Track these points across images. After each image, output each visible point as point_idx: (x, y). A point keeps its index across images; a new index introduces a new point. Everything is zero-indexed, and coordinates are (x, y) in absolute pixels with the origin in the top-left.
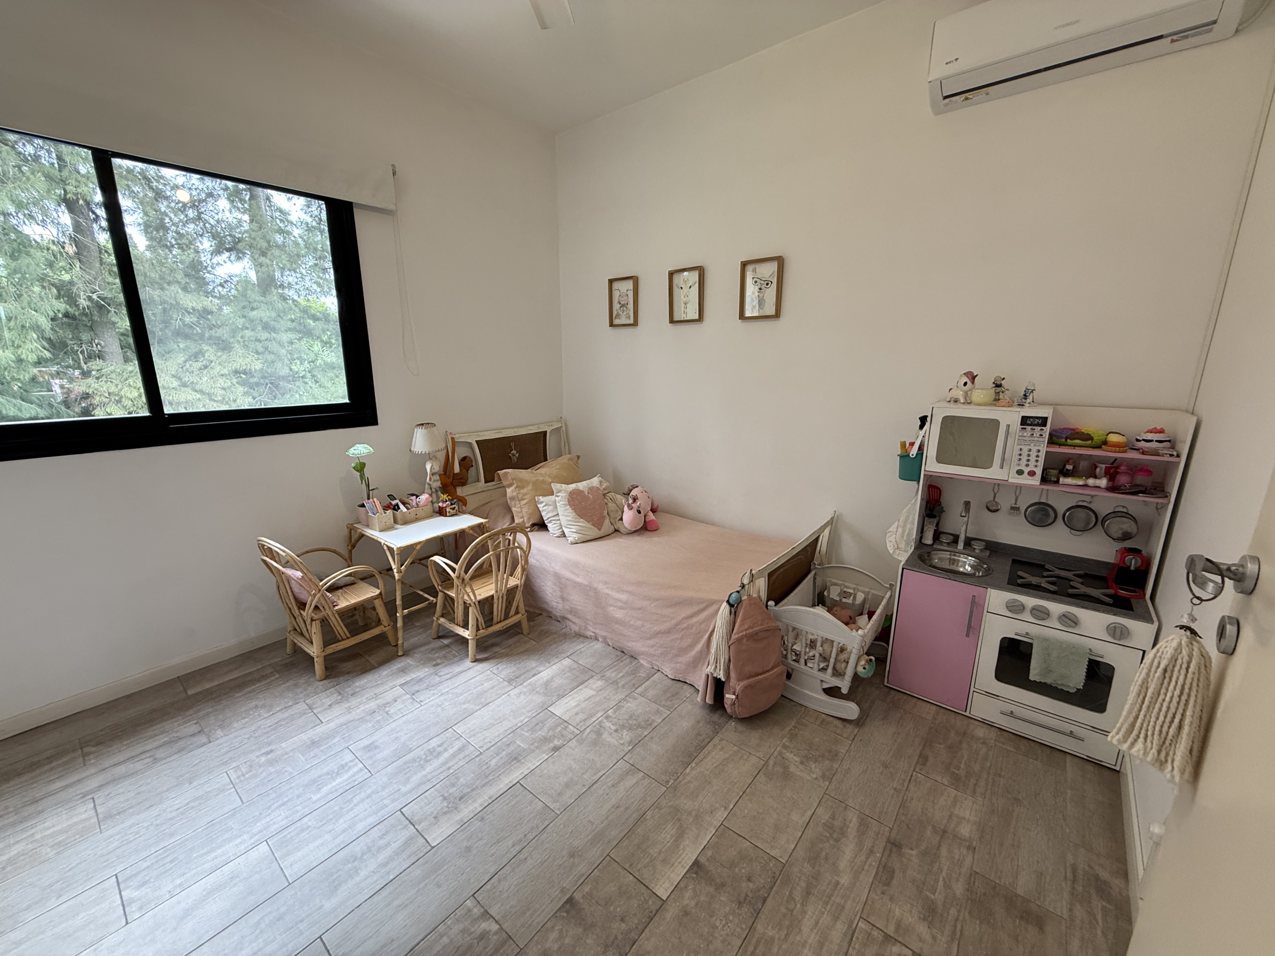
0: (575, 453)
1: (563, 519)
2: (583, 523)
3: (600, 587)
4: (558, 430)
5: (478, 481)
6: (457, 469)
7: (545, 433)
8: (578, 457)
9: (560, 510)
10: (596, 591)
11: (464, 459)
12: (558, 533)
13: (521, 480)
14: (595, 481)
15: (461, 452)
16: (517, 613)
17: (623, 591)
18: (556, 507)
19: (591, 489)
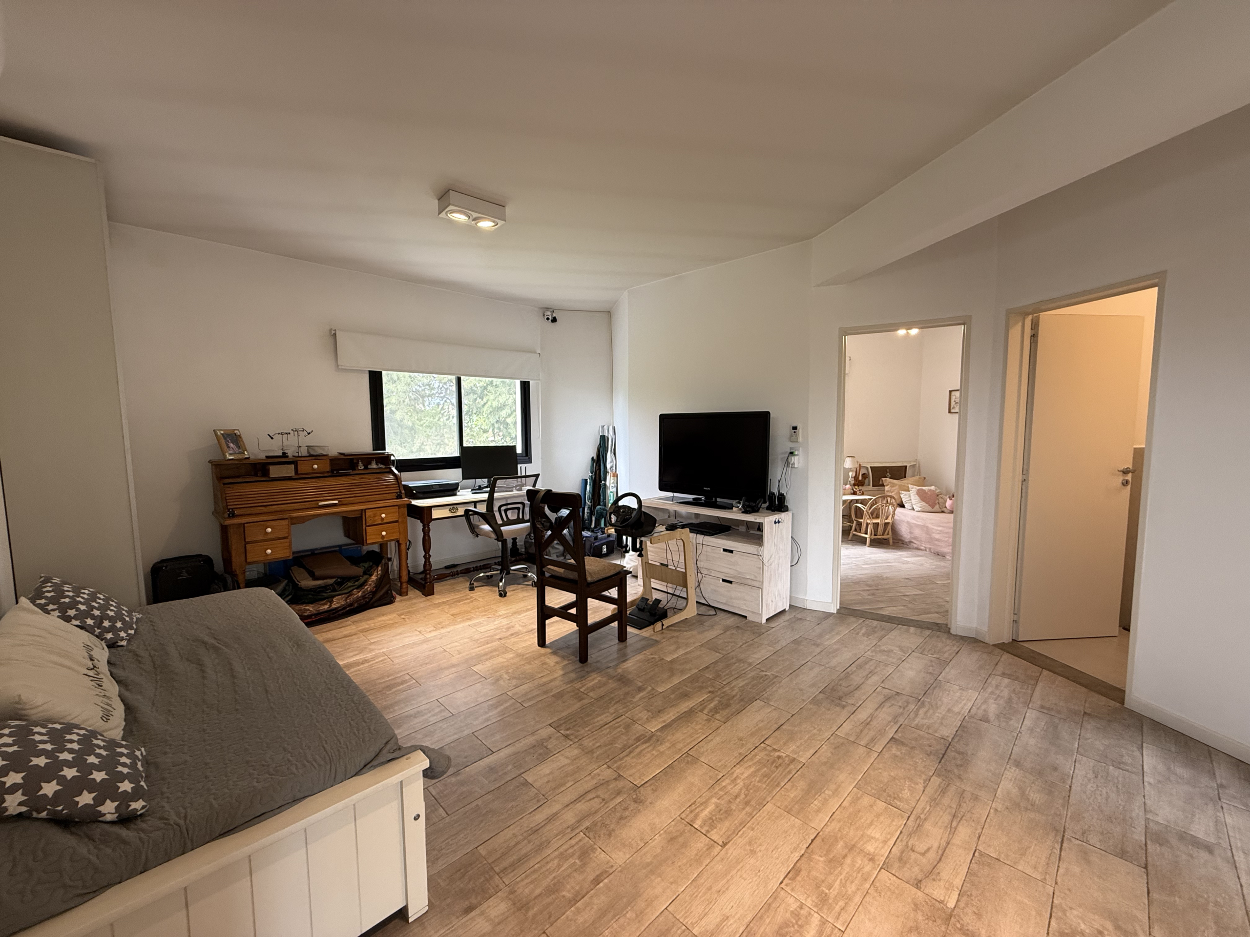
0: (923, 476)
1: (913, 501)
2: (924, 504)
3: (930, 526)
4: (914, 466)
5: (869, 485)
6: (860, 478)
7: (906, 467)
8: (925, 478)
9: (912, 497)
10: (927, 527)
11: (864, 474)
12: (911, 508)
13: (893, 483)
14: (933, 488)
15: (863, 471)
16: (888, 534)
17: (940, 526)
18: (910, 497)
19: (930, 490)
